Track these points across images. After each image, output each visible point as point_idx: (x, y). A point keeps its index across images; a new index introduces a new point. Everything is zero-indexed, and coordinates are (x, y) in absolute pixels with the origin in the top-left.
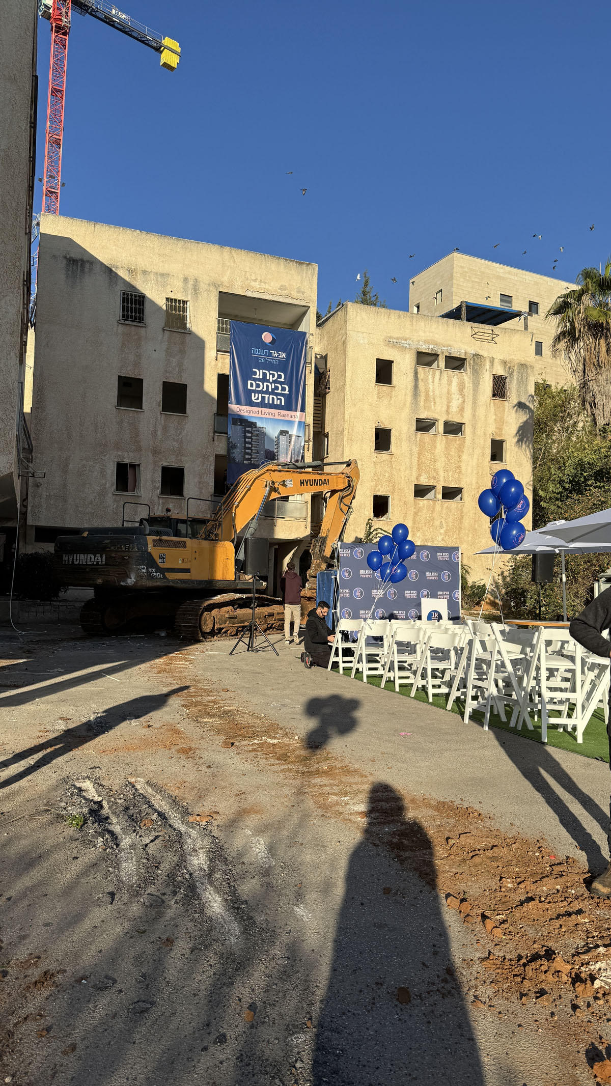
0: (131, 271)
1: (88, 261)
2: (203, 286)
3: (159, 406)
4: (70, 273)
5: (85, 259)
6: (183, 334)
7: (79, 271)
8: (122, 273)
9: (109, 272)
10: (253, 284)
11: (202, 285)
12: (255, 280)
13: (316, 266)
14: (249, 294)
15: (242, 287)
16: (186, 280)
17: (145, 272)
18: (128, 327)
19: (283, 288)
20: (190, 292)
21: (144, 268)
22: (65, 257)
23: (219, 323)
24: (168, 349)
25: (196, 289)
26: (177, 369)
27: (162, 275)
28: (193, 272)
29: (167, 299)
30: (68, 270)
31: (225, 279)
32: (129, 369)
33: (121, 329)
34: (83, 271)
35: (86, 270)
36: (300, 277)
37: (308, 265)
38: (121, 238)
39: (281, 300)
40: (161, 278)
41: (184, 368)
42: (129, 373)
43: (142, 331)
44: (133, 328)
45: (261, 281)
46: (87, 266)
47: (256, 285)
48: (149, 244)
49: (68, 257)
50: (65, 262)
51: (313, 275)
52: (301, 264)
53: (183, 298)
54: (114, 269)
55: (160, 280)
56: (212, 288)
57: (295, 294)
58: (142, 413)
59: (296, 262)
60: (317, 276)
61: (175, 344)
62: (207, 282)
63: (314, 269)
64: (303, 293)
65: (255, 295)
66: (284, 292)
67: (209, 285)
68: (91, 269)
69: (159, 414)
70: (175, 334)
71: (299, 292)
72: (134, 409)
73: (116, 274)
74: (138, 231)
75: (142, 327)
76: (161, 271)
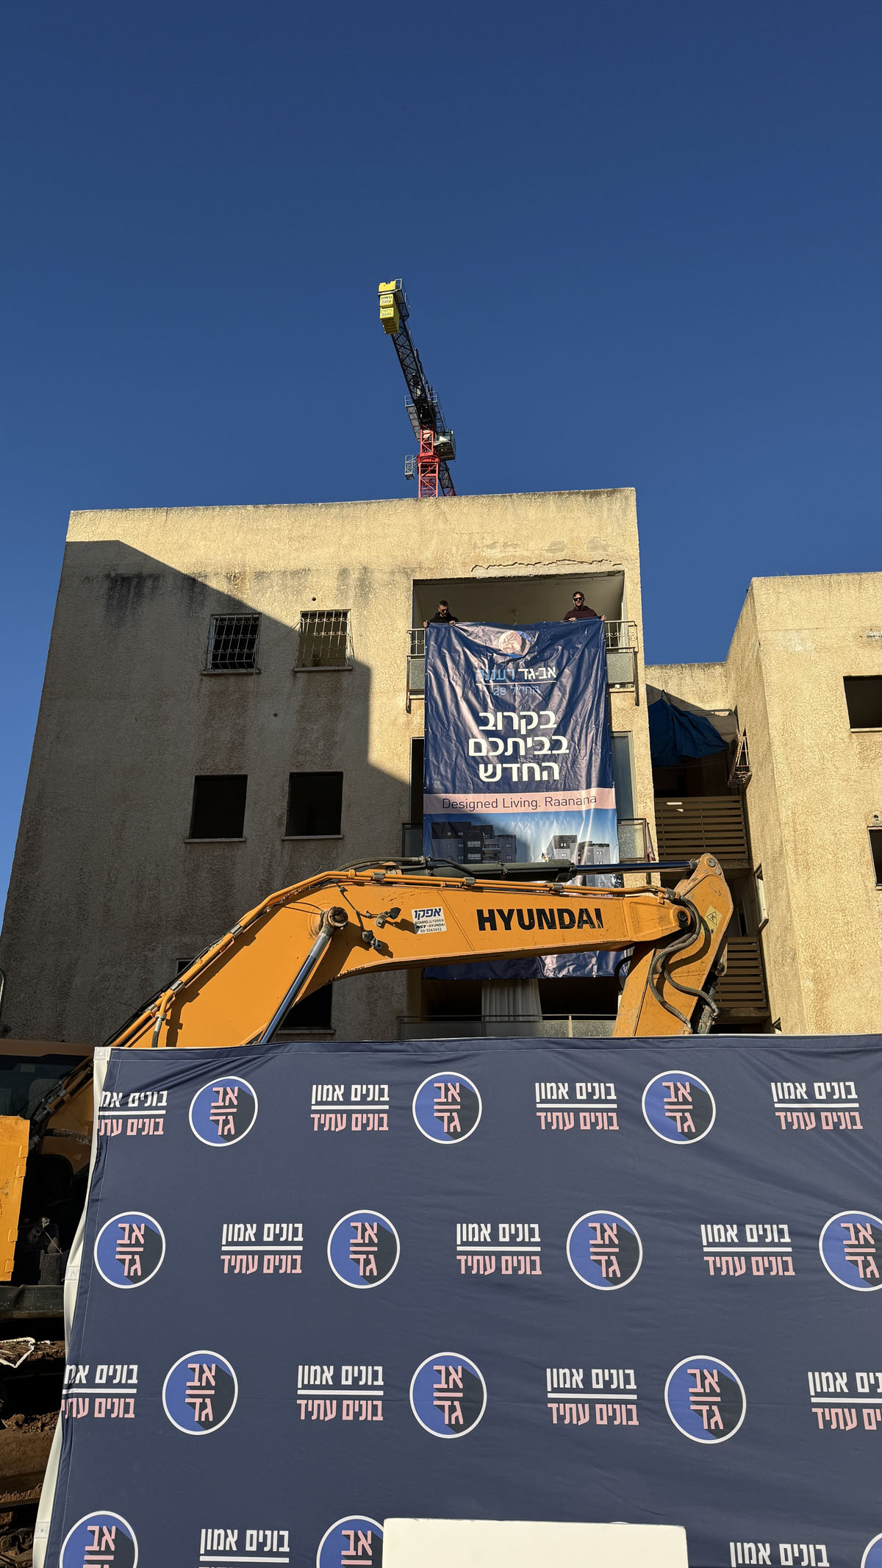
0: (232, 578)
1: (150, 576)
2: (378, 577)
3: (280, 825)
4: (115, 602)
5: (145, 572)
6: (335, 675)
7: (132, 594)
8: (216, 584)
9: (192, 586)
10: (488, 553)
11: (377, 575)
12: (493, 546)
13: (631, 493)
14: (481, 573)
15: (464, 564)
16: (344, 573)
17: (260, 575)
18: (222, 680)
19: (554, 548)
20: (352, 593)
21: (260, 568)
22: (108, 576)
23: (413, 639)
24: (303, 707)
25: (364, 586)
26: (321, 744)
27: (295, 573)
28: (358, 556)
29: (304, 615)
30: (110, 597)
31: (427, 556)
32: (218, 760)
33: (208, 684)
34: (139, 595)
35: (146, 591)
36: (594, 519)
37: (611, 493)
38: (215, 523)
39: (553, 570)
40: (293, 578)
41: (337, 739)
42: (219, 766)
43: (250, 683)
44: (232, 679)
45: (505, 545)
46: (149, 583)
47: (496, 554)
48: (270, 523)
49: (113, 574)
50: (106, 584)
51: (624, 511)
52: (594, 495)
53: (338, 607)
54: (200, 579)
55: (290, 582)
56: (398, 577)
57: (584, 553)
58: (242, 846)
59: (584, 494)
60: (634, 509)
61: (319, 696)
62: (387, 569)
63: (626, 498)
64: (605, 548)
65: (494, 573)
66: (560, 556)
67: (392, 573)
68: (155, 588)
69: (278, 842)
70: (318, 676)
71: (595, 548)
72: (224, 840)
73: (204, 586)
74: (250, 507)
75: (252, 674)
76: (294, 565)
